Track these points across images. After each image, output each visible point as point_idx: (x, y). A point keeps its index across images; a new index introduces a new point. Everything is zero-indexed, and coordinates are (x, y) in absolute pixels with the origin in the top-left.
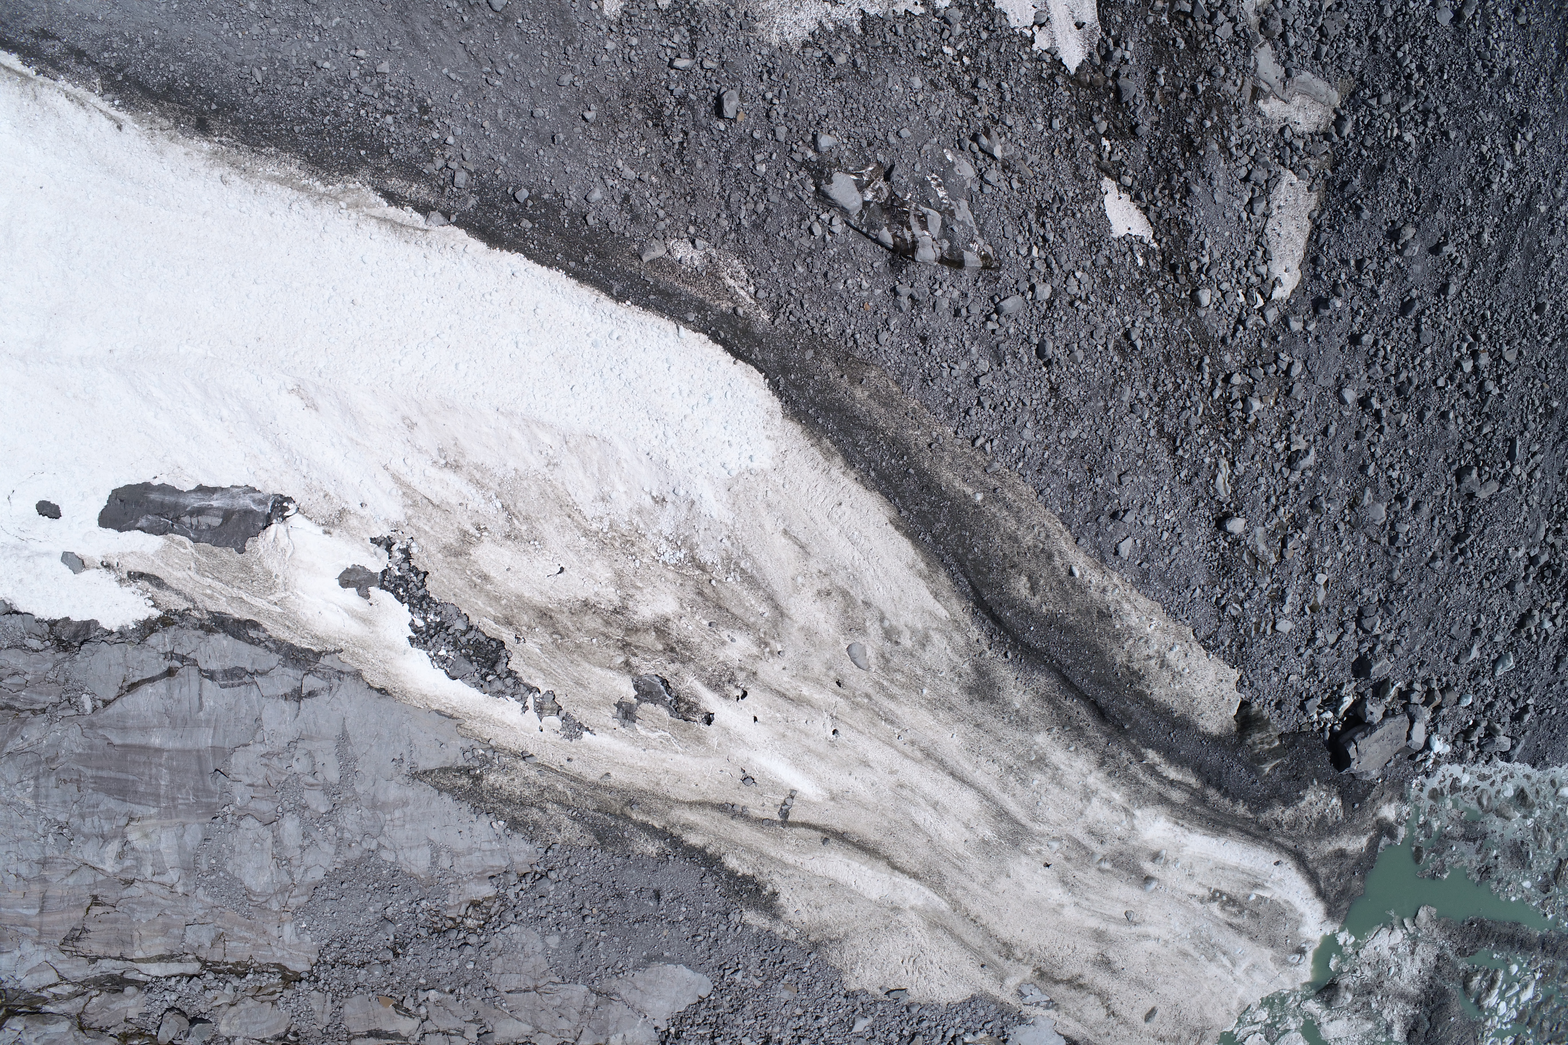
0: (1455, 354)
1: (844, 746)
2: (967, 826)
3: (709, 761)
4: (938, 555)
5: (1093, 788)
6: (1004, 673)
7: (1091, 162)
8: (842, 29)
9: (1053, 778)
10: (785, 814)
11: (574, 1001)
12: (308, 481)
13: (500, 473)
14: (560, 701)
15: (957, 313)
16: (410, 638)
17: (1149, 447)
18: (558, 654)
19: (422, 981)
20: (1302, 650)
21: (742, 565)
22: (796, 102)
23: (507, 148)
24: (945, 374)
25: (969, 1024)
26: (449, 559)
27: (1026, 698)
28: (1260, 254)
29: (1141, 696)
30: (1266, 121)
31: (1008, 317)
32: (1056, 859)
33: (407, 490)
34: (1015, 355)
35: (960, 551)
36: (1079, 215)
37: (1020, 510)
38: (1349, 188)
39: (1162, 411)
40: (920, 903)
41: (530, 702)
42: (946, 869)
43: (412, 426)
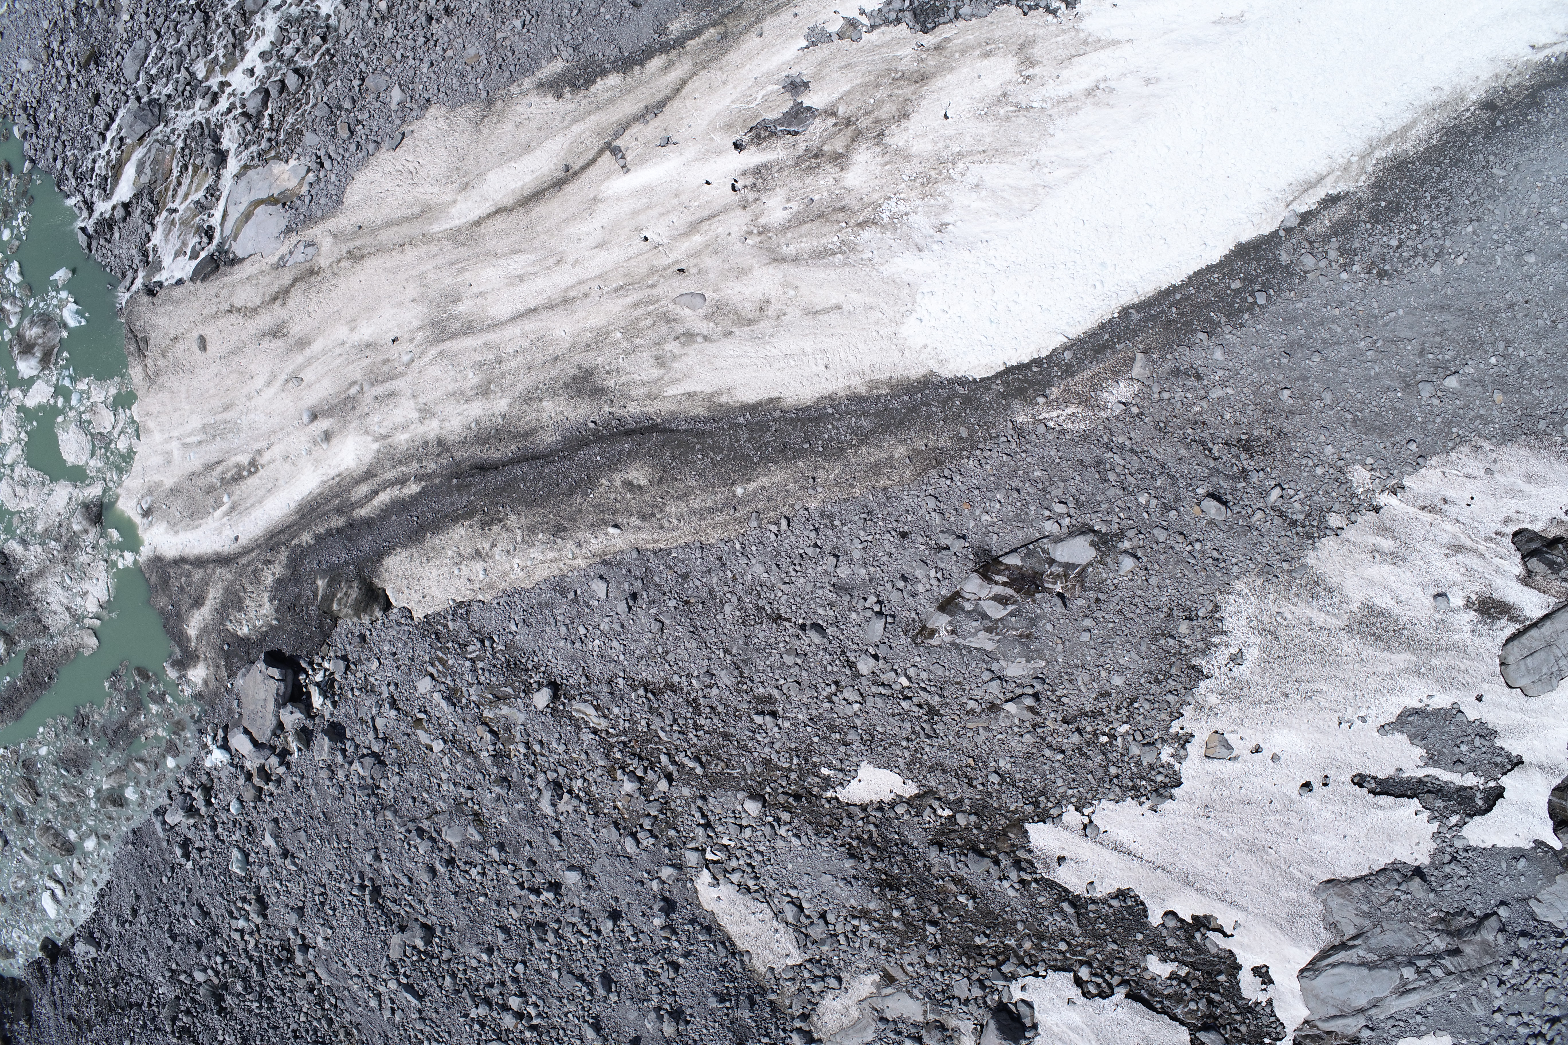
0: (534, 998)
1: (629, 238)
2: (482, 294)
3: (706, 123)
4: (721, 420)
5: (427, 422)
6: (581, 411)
7: (941, 787)
8: (1207, 648)
9: (462, 393)
10: (615, 151)
13: (1059, 122)
14: (846, 43)
15: (904, 578)
17: (667, 666)
18: (884, 67)
20: (392, 688)
21: (840, 256)
22: (1177, 563)
23: (1306, 315)
24: (862, 533)
25: (322, 186)
26: (1023, 38)
27: (545, 416)
28: (751, 883)
29: (469, 514)
30: (858, 971)
31: (868, 620)
32: (394, 352)
33: (1100, 45)
34: (832, 605)
35: (710, 441)
36: (904, 743)
37: (702, 518)
38: (746, 1003)
39: (687, 701)
40: (454, 211)
41: (864, 20)
42: (463, 252)
43: (1148, 82)
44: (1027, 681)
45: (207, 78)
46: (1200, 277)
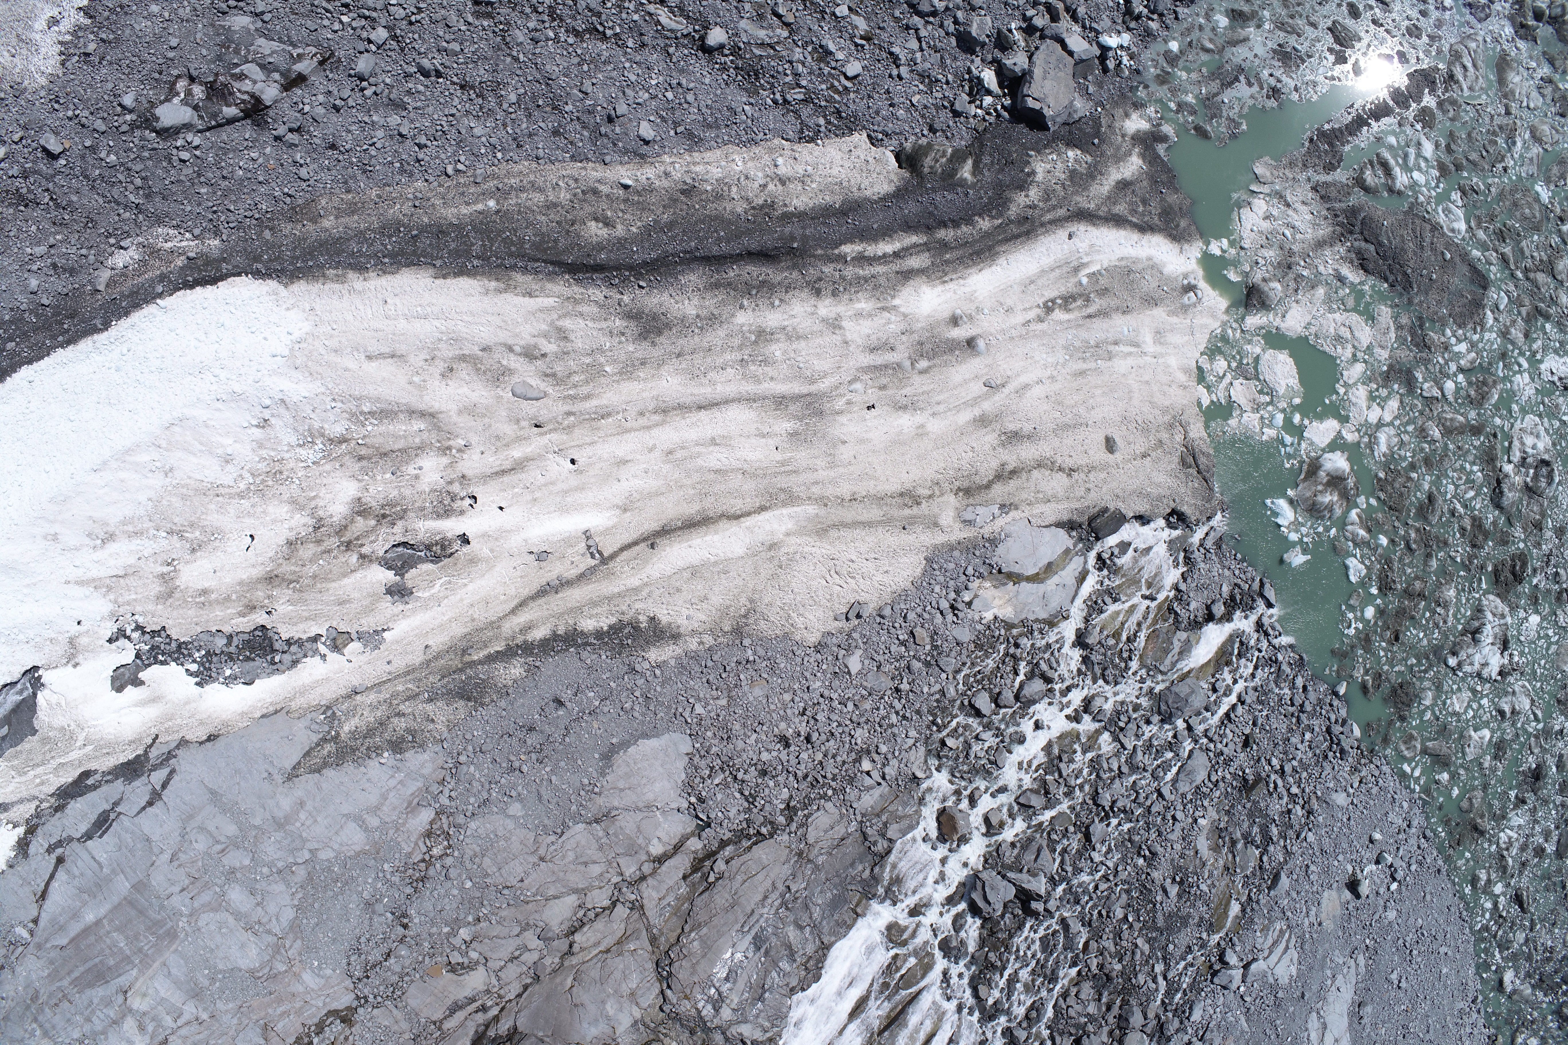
1: (590, 465)
2: (762, 435)
3: (497, 569)
4: (498, 266)
5: (832, 315)
6: (655, 301)
8: (76, 31)
9: (789, 338)
10: (598, 554)
11: (583, 843)
12: (32, 643)
13: (142, 512)
14: (343, 628)
15: (336, 108)
16: (197, 684)
17: (579, 52)
18: (305, 595)
19: (446, 930)
20: (896, 73)
21: (366, 410)
22: (89, 100)
24: (373, 153)
25: (952, 583)
26: (168, 604)
29: (787, 217)
31: (373, 74)
32: (872, 396)
33: (96, 584)
34: (409, 92)
35: (513, 249)
37: (533, 184)
39: (561, 20)
40: (790, 525)
41: (322, 649)
42: (782, 482)
43: (55, 537)
44: (235, 11)
45: (1098, 733)
46: (39, 353)
